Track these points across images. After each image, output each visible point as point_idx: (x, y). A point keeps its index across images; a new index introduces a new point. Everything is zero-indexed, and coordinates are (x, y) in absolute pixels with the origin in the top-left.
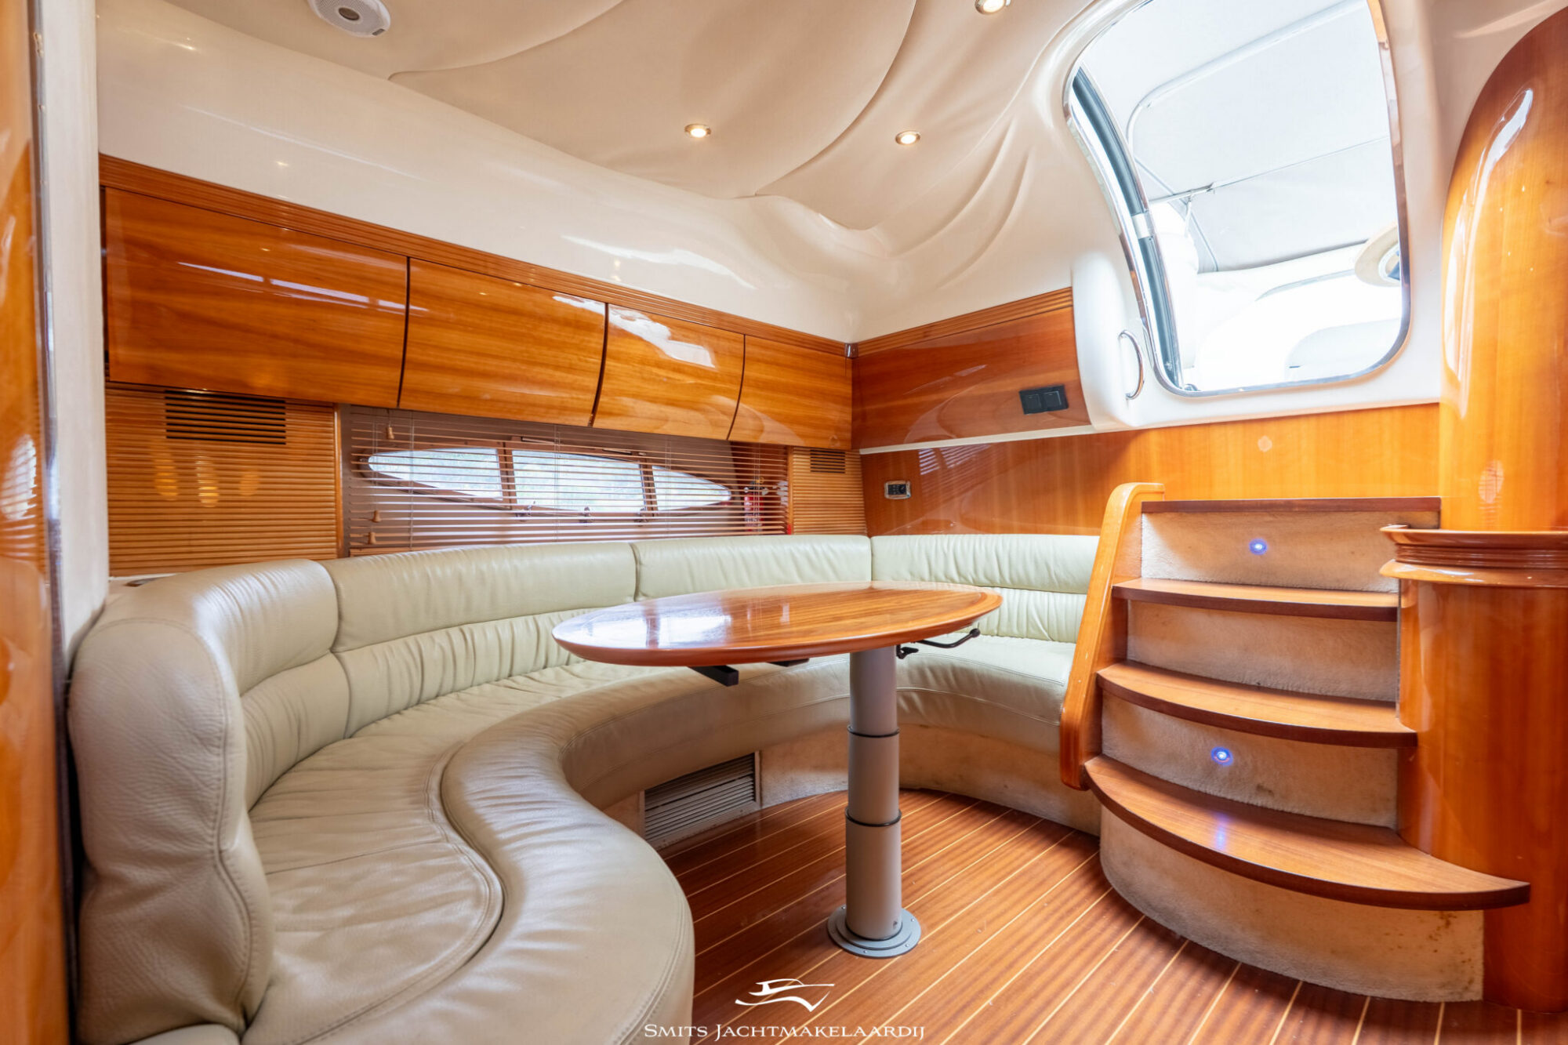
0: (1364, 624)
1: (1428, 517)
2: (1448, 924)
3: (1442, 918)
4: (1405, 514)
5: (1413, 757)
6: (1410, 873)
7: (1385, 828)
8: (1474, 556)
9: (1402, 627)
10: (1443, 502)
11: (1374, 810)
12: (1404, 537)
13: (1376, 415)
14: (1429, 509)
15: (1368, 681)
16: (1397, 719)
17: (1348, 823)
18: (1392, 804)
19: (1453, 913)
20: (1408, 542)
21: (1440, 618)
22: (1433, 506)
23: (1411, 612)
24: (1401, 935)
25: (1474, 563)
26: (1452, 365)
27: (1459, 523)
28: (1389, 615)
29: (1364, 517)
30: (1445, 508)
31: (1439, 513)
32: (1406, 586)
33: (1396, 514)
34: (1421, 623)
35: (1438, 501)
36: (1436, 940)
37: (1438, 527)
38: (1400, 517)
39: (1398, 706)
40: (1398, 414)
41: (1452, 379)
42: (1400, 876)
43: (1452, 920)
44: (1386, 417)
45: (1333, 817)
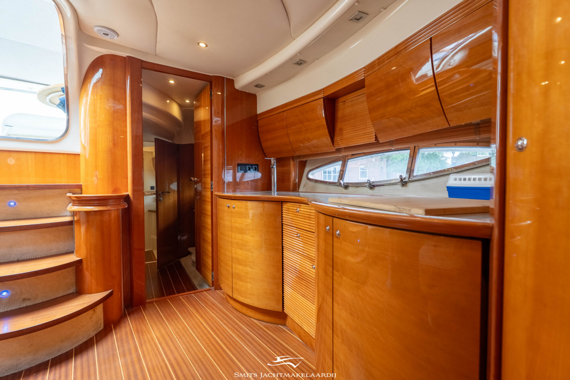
0: (60, 228)
1: (78, 190)
2: (95, 311)
3: (93, 311)
4: (71, 190)
5: (81, 266)
6: (84, 302)
7: (73, 293)
8: (95, 202)
9: (76, 227)
10: (83, 186)
11: (69, 289)
12: (75, 198)
13: (58, 156)
14: (79, 188)
15: (62, 246)
16: (75, 256)
17: (60, 297)
18: (74, 284)
19: (96, 308)
20: (76, 199)
21: (88, 221)
22: (80, 187)
23: (78, 221)
24: (83, 322)
25: (95, 204)
26: (83, 143)
27: (88, 193)
28: (71, 223)
29: (61, 191)
30: (83, 188)
31: (82, 189)
32: (74, 214)
33: (68, 190)
34: (81, 224)
35: (81, 185)
36: (92, 318)
37: (81, 194)
38: (69, 191)
39: (75, 253)
40: (65, 156)
41: (84, 148)
42: (81, 304)
43: (96, 310)
44: (62, 156)
45: (55, 297)
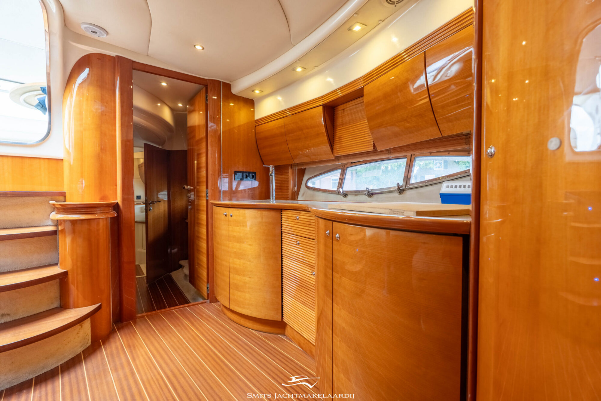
0: (42, 238)
1: (62, 198)
2: (82, 326)
3: (80, 325)
4: (53, 197)
5: (66, 279)
6: (70, 316)
7: (57, 307)
8: (82, 210)
9: (60, 237)
10: (66, 193)
11: (52, 303)
12: (59, 205)
13: (38, 161)
14: (62, 196)
15: (44, 258)
16: (59, 268)
17: (43, 312)
18: (58, 298)
19: (83, 322)
20: (61, 207)
21: (74, 232)
22: (63, 194)
23: (63, 231)
24: (69, 338)
25: (82, 213)
26: (67, 147)
27: (73, 200)
28: (55, 233)
29: (42, 198)
30: (67, 195)
31: (65, 197)
32: (58, 223)
33: (50, 197)
34: (67, 234)
35: (65, 193)
36: (79, 333)
37: (65, 202)
38: (51, 198)
39: (59, 265)
40: (46, 161)
41: (68, 153)
42: (68, 318)
43: (83, 325)
44: (42, 161)
45: (37, 312)
